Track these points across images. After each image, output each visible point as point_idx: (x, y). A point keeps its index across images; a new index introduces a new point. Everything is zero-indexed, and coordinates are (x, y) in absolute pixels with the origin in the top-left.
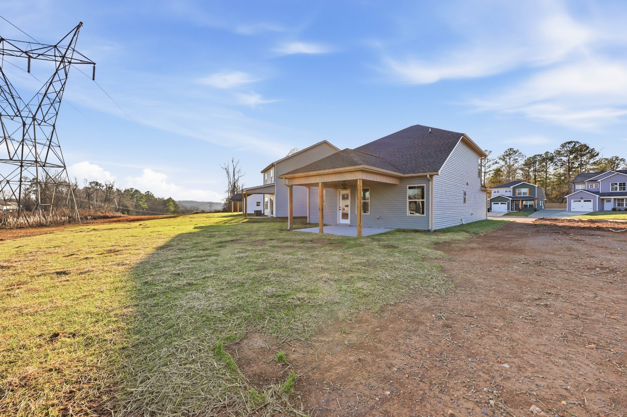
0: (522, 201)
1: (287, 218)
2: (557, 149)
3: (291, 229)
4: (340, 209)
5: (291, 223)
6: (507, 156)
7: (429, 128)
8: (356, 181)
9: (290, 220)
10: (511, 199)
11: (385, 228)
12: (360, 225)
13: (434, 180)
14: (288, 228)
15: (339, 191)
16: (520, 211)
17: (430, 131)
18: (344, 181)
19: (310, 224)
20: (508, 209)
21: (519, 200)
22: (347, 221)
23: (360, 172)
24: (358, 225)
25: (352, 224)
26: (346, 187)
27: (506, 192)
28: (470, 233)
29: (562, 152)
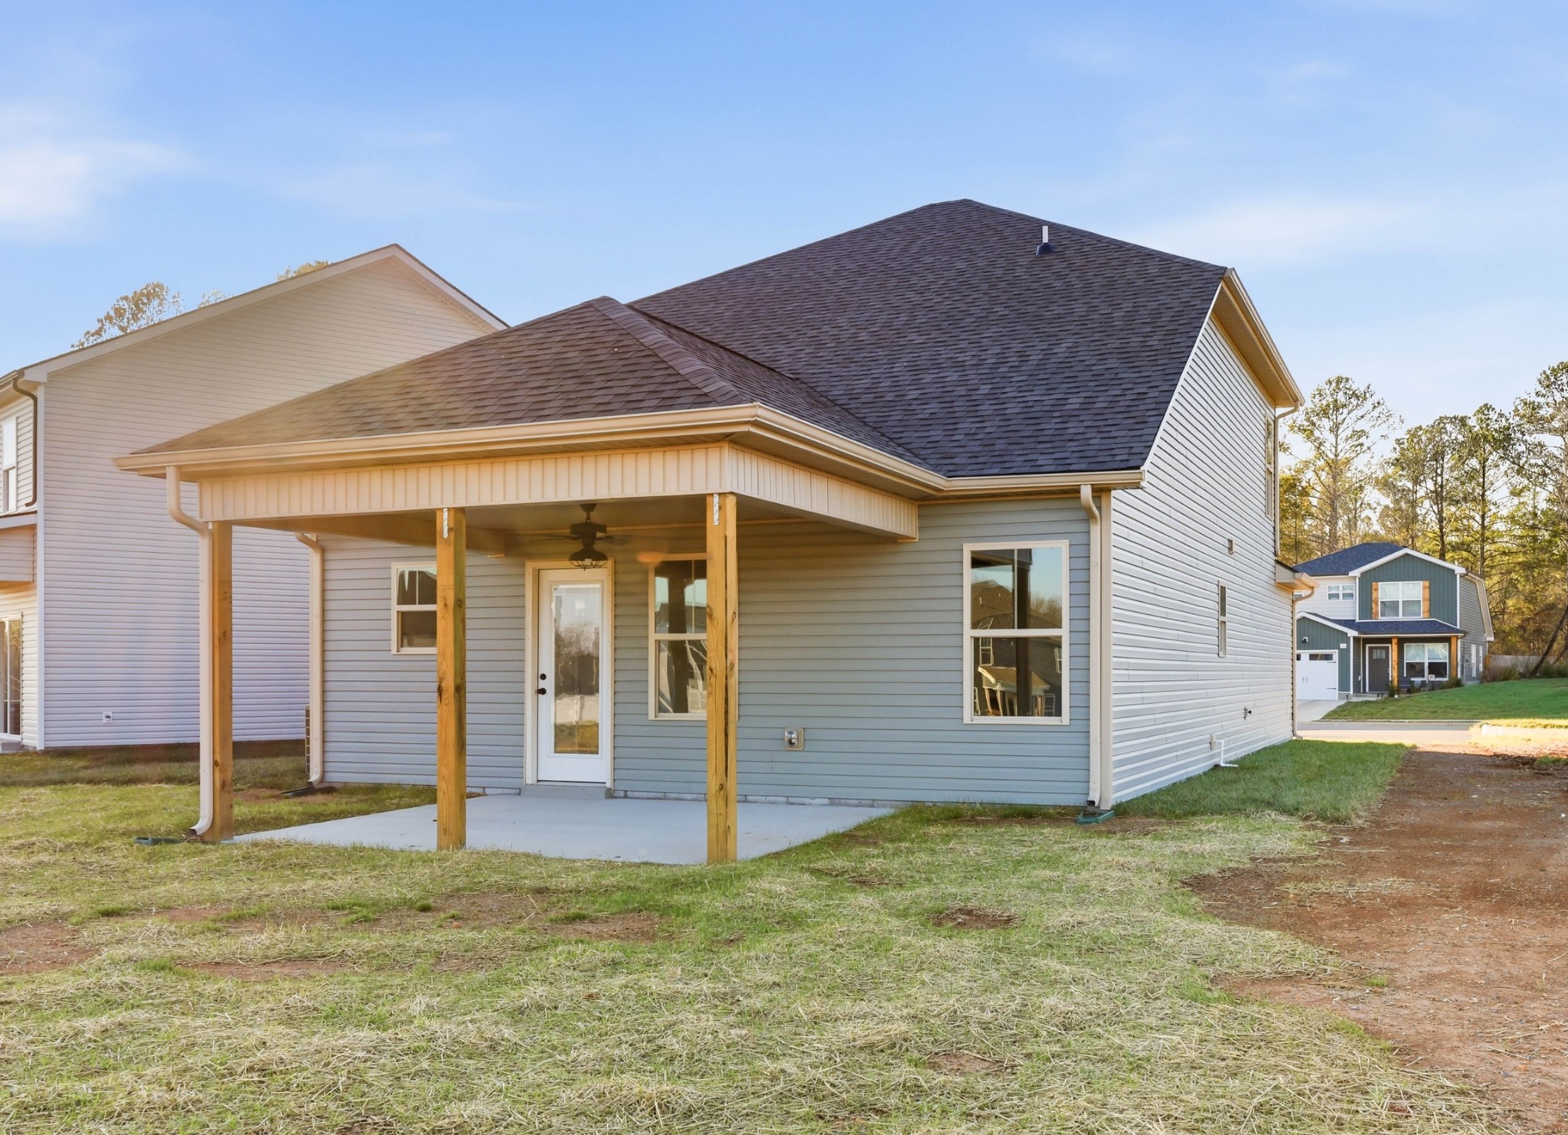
0: (1401, 642)
1: (188, 752)
2: (1524, 396)
3: (226, 826)
4: (542, 691)
5: (224, 789)
6: (1324, 413)
7: (1040, 223)
8: (695, 506)
9: (215, 764)
10: (1355, 634)
11: (833, 802)
12: (722, 787)
13: (1114, 516)
14: (202, 825)
15: (537, 574)
16: (1392, 695)
17: (1045, 239)
18: (589, 506)
19: (330, 790)
20: (1343, 686)
21: (1389, 640)
22: (595, 768)
23: (726, 448)
24: (714, 786)
25: (622, 786)
26: (599, 546)
27: (1331, 596)
28: (1307, 818)
29: (1542, 412)
